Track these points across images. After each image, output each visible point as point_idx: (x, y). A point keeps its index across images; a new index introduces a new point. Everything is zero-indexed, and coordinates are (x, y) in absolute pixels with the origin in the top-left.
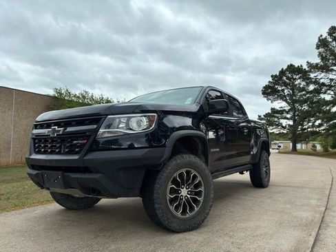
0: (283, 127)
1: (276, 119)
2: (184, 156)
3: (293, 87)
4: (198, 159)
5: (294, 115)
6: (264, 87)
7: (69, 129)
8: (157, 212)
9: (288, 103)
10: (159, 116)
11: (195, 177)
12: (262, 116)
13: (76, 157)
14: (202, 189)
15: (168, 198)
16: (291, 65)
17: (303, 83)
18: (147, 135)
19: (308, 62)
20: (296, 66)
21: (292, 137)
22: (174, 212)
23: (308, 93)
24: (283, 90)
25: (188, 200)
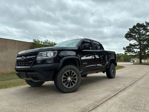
0: (135, 52)
1: (132, 49)
2: (69, 66)
3: (139, 34)
4: (75, 67)
5: (140, 47)
6: (126, 34)
7: (27, 57)
8: (58, 85)
9: (137, 41)
10: (58, 52)
11: (73, 73)
12: (125, 48)
13: (29, 67)
14: (76, 77)
15: (62, 81)
16: (138, 23)
17: (144, 32)
18: (54, 58)
19: (146, 22)
20: (141, 24)
21: (139, 57)
22: (65, 86)
23: (147, 36)
24: (135, 35)
25: (71, 82)
